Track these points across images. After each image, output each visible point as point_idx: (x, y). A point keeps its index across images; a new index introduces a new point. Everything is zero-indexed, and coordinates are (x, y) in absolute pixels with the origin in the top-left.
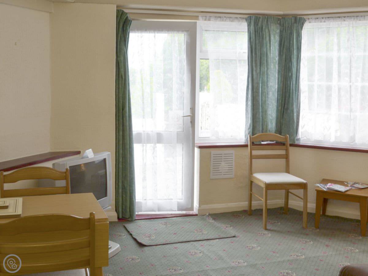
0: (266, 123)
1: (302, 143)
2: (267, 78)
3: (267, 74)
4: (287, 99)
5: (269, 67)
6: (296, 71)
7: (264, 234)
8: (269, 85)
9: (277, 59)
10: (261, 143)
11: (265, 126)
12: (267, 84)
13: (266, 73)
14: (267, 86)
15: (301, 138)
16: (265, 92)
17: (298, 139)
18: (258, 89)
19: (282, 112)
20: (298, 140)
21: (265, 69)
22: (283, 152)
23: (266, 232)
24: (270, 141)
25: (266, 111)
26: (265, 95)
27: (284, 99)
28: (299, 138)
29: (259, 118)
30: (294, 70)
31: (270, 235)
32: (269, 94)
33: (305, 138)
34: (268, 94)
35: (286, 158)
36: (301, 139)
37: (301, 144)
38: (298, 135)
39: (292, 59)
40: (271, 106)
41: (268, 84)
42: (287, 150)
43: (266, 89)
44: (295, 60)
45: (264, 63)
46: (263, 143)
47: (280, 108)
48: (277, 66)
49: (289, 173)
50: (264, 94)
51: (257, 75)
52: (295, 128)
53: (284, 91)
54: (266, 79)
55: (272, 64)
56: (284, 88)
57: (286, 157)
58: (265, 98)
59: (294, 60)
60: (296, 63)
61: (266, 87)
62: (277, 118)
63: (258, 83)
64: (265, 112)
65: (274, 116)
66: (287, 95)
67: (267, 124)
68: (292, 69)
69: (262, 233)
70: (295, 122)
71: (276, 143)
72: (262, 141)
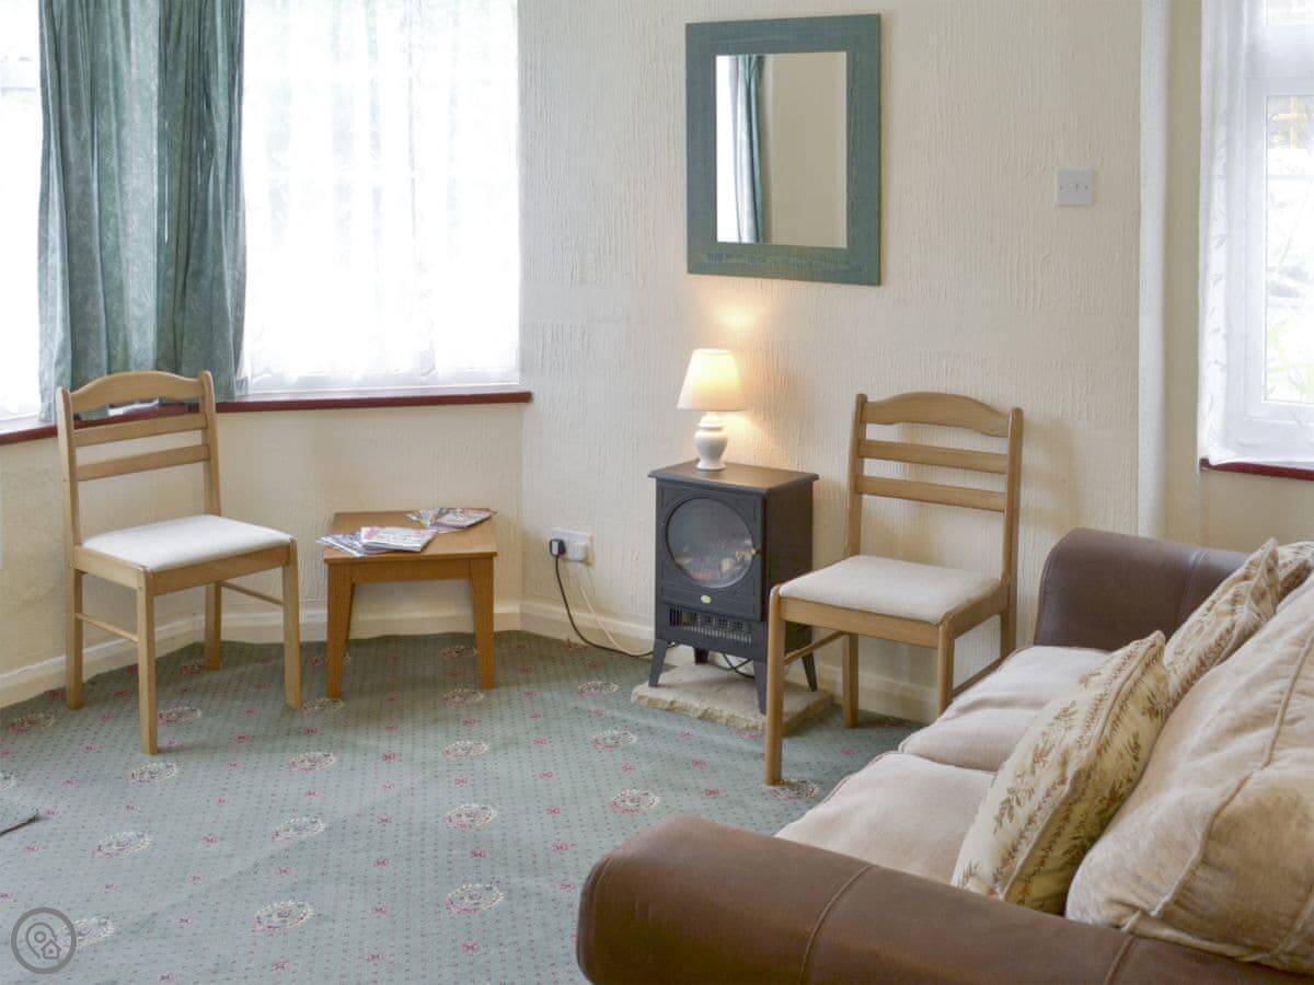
0: (121, 335)
1: (253, 394)
2: (120, 158)
3: (119, 145)
4: (196, 236)
5: (126, 116)
6: (225, 131)
7: (151, 773)
8: (128, 188)
9: (154, 85)
10: (106, 413)
11: (119, 348)
12: (120, 182)
13: (114, 142)
14: (121, 191)
15: (253, 376)
16: (116, 217)
17: (242, 381)
18: (89, 205)
19: (180, 288)
20: (243, 383)
21: (110, 124)
22: (192, 439)
23: (157, 764)
24: (142, 402)
25: (121, 289)
26: (116, 223)
27: (183, 236)
28: (242, 377)
29: (96, 319)
30: (220, 128)
31: (176, 771)
32: (130, 221)
33: (266, 376)
34: (125, 221)
35: (204, 460)
36: (252, 382)
37: (250, 400)
38: (240, 366)
39: (213, 87)
40: (135, 269)
41: (124, 182)
42: (207, 429)
43: (118, 205)
44: (221, 90)
45: (108, 102)
46: (113, 412)
47: (171, 272)
48: (155, 113)
49: (218, 513)
50: (112, 221)
51: (83, 147)
52: (231, 341)
53: (184, 207)
54: (115, 163)
55: (138, 107)
56: (185, 197)
57: (206, 455)
58: (117, 236)
59: (217, 90)
60: (227, 103)
61: (117, 194)
62: (161, 312)
63: (86, 181)
64: (116, 291)
65: (148, 305)
66: (198, 222)
67: (125, 337)
68: (212, 124)
69: (143, 773)
70: (228, 322)
71: (162, 404)
72: (112, 406)
